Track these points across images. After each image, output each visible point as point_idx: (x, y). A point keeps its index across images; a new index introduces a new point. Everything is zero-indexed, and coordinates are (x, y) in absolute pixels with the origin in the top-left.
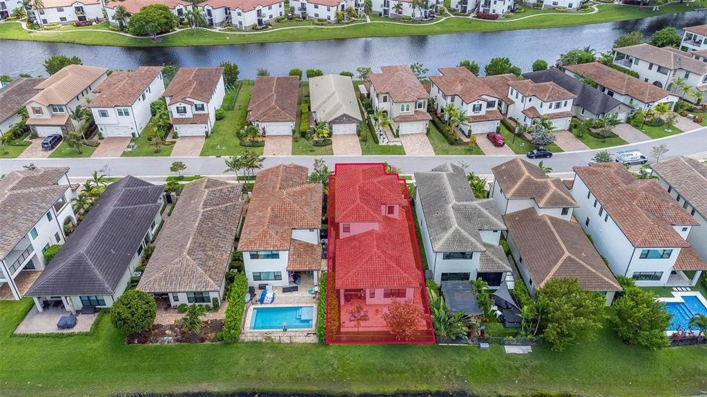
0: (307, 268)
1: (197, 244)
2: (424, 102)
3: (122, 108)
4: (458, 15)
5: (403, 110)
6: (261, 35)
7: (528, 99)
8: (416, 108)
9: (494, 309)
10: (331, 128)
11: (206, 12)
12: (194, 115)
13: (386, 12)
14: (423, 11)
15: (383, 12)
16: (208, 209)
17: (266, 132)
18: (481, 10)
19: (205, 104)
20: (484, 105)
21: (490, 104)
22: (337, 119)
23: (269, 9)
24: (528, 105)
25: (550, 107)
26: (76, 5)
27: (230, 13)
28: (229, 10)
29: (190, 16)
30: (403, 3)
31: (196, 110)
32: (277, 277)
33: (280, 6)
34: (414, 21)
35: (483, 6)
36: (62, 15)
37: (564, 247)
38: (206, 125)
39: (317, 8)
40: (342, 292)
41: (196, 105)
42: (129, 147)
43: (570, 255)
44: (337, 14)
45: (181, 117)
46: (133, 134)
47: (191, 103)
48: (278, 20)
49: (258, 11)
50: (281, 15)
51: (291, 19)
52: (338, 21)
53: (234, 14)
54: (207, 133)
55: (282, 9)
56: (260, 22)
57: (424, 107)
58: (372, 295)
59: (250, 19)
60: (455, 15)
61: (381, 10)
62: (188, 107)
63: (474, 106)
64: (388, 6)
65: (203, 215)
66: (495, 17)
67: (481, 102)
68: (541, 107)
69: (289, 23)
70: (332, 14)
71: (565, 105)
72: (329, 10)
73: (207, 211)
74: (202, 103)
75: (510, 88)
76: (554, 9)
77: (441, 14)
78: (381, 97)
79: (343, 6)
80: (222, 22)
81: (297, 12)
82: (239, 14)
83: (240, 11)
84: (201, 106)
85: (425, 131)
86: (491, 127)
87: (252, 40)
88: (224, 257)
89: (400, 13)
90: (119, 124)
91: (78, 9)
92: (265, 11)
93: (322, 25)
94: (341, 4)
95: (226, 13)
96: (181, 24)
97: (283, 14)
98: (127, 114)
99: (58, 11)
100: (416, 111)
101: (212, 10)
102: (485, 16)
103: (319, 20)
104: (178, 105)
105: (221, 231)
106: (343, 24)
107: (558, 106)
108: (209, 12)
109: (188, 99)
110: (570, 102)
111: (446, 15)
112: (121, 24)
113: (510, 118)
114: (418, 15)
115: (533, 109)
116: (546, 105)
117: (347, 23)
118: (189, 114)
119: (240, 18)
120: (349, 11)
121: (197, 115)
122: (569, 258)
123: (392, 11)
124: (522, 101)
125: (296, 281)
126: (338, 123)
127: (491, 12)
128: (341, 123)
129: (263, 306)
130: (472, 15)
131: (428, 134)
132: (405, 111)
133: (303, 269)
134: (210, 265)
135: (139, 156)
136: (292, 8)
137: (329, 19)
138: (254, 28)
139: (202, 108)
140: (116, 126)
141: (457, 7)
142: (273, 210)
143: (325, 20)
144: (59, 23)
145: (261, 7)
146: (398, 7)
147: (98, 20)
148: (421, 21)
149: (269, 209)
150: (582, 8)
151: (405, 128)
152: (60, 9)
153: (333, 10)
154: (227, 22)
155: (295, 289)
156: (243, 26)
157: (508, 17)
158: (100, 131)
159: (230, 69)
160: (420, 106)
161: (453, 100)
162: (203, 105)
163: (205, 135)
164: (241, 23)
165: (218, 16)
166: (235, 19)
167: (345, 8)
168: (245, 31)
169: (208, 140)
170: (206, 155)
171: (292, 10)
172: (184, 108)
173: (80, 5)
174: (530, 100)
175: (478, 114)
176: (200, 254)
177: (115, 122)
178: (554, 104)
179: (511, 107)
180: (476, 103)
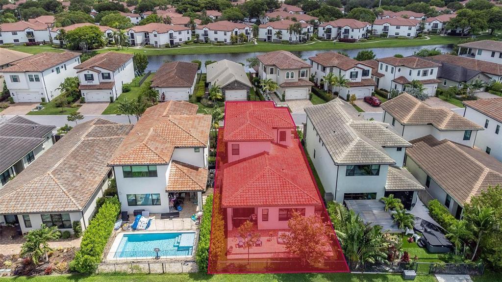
0: (190, 189)
1: (67, 166)
2: (307, 71)
3: (33, 74)
4: (325, 40)
5: (288, 77)
6: (172, 50)
7: (397, 69)
8: (299, 77)
9: (410, 233)
10: (224, 94)
11: (130, 35)
12: (101, 83)
13: (269, 38)
14: (298, 36)
15: (267, 38)
16: (89, 139)
17: (166, 97)
18: (342, 36)
19: (111, 73)
20: (360, 72)
21: (365, 73)
22: (229, 85)
23: (179, 34)
24: (398, 75)
25: (419, 74)
26: (27, 30)
27: (148, 37)
28: (148, 34)
29: (116, 36)
30: (283, 31)
31: (103, 79)
32: (156, 202)
33: (188, 33)
34: (291, 43)
35: (343, 33)
36: (16, 37)
37: (480, 164)
38: (111, 92)
39: (217, 33)
40: (230, 212)
41: (103, 74)
42: (37, 108)
43: (492, 171)
44: (232, 37)
45: (89, 84)
46: (43, 99)
47: (99, 72)
48: (186, 43)
49: (170, 34)
50: (189, 39)
51: (196, 42)
52: (233, 43)
53: (151, 36)
54: (112, 98)
55: (190, 35)
56: (172, 42)
57: (306, 76)
58: (265, 218)
59: (164, 39)
60: (322, 40)
61: (265, 37)
62: (95, 75)
63: (351, 73)
64: (271, 34)
65: (82, 143)
66: (353, 41)
67: (357, 70)
68: (410, 75)
69: (194, 44)
70: (228, 38)
71: (431, 73)
72: (225, 34)
73: (88, 140)
74: (109, 72)
75: (380, 63)
76: (397, 38)
77: (311, 40)
78: (269, 70)
79: (236, 32)
80: (142, 43)
81: (202, 38)
82: (155, 36)
83: (156, 33)
84: (107, 75)
85: (308, 97)
86: (368, 92)
87: (164, 53)
88: (96, 179)
89: (281, 38)
90: (29, 89)
91: (29, 34)
92: (176, 34)
93: (220, 45)
94: (235, 30)
95: (146, 37)
96: (110, 44)
97: (190, 39)
98: (37, 79)
99: (13, 34)
100: (299, 80)
101: (134, 34)
102: (346, 40)
103: (218, 42)
104: (86, 72)
105: (99, 157)
106: (237, 45)
107: (425, 74)
108: (132, 34)
109: (96, 68)
110: (436, 70)
111: (315, 41)
112: (62, 43)
113: (381, 90)
114: (294, 39)
115: (402, 78)
116: (415, 72)
117: (240, 44)
118: (97, 81)
119: (156, 39)
120: (242, 36)
121: (103, 83)
122: (490, 174)
123: (274, 37)
124: (392, 72)
125: (179, 207)
126: (230, 89)
127: (350, 38)
128: (233, 89)
129: (136, 232)
130: (335, 41)
131: (310, 99)
132: (290, 78)
133: (185, 189)
134: (77, 185)
135: (44, 114)
136: (197, 34)
137: (226, 41)
138: (167, 46)
139: (109, 77)
140: (26, 91)
141: (323, 36)
142: (155, 130)
143: (223, 42)
144: (13, 43)
145: (173, 32)
146: (279, 33)
147: (44, 43)
148: (296, 43)
149: (152, 129)
150: (417, 37)
151: (290, 93)
152: (15, 33)
153: (229, 34)
154: (146, 42)
155: (176, 215)
156: (158, 44)
157: (363, 41)
158: (12, 96)
159: (140, 58)
160: (303, 75)
161: (331, 71)
162: (109, 74)
163: (109, 100)
164: (156, 43)
165: (139, 39)
166: (152, 40)
167: (238, 34)
168: (160, 48)
169: (112, 104)
170: (107, 114)
171: (198, 36)
172: (92, 75)
173: (31, 30)
174: (399, 70)
175: (354, 81)
176: (68, 175)
177: (26, 87)
178: (422, 71)
179: (381, 79)
180: (352, 70)
